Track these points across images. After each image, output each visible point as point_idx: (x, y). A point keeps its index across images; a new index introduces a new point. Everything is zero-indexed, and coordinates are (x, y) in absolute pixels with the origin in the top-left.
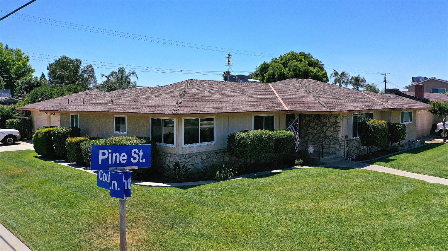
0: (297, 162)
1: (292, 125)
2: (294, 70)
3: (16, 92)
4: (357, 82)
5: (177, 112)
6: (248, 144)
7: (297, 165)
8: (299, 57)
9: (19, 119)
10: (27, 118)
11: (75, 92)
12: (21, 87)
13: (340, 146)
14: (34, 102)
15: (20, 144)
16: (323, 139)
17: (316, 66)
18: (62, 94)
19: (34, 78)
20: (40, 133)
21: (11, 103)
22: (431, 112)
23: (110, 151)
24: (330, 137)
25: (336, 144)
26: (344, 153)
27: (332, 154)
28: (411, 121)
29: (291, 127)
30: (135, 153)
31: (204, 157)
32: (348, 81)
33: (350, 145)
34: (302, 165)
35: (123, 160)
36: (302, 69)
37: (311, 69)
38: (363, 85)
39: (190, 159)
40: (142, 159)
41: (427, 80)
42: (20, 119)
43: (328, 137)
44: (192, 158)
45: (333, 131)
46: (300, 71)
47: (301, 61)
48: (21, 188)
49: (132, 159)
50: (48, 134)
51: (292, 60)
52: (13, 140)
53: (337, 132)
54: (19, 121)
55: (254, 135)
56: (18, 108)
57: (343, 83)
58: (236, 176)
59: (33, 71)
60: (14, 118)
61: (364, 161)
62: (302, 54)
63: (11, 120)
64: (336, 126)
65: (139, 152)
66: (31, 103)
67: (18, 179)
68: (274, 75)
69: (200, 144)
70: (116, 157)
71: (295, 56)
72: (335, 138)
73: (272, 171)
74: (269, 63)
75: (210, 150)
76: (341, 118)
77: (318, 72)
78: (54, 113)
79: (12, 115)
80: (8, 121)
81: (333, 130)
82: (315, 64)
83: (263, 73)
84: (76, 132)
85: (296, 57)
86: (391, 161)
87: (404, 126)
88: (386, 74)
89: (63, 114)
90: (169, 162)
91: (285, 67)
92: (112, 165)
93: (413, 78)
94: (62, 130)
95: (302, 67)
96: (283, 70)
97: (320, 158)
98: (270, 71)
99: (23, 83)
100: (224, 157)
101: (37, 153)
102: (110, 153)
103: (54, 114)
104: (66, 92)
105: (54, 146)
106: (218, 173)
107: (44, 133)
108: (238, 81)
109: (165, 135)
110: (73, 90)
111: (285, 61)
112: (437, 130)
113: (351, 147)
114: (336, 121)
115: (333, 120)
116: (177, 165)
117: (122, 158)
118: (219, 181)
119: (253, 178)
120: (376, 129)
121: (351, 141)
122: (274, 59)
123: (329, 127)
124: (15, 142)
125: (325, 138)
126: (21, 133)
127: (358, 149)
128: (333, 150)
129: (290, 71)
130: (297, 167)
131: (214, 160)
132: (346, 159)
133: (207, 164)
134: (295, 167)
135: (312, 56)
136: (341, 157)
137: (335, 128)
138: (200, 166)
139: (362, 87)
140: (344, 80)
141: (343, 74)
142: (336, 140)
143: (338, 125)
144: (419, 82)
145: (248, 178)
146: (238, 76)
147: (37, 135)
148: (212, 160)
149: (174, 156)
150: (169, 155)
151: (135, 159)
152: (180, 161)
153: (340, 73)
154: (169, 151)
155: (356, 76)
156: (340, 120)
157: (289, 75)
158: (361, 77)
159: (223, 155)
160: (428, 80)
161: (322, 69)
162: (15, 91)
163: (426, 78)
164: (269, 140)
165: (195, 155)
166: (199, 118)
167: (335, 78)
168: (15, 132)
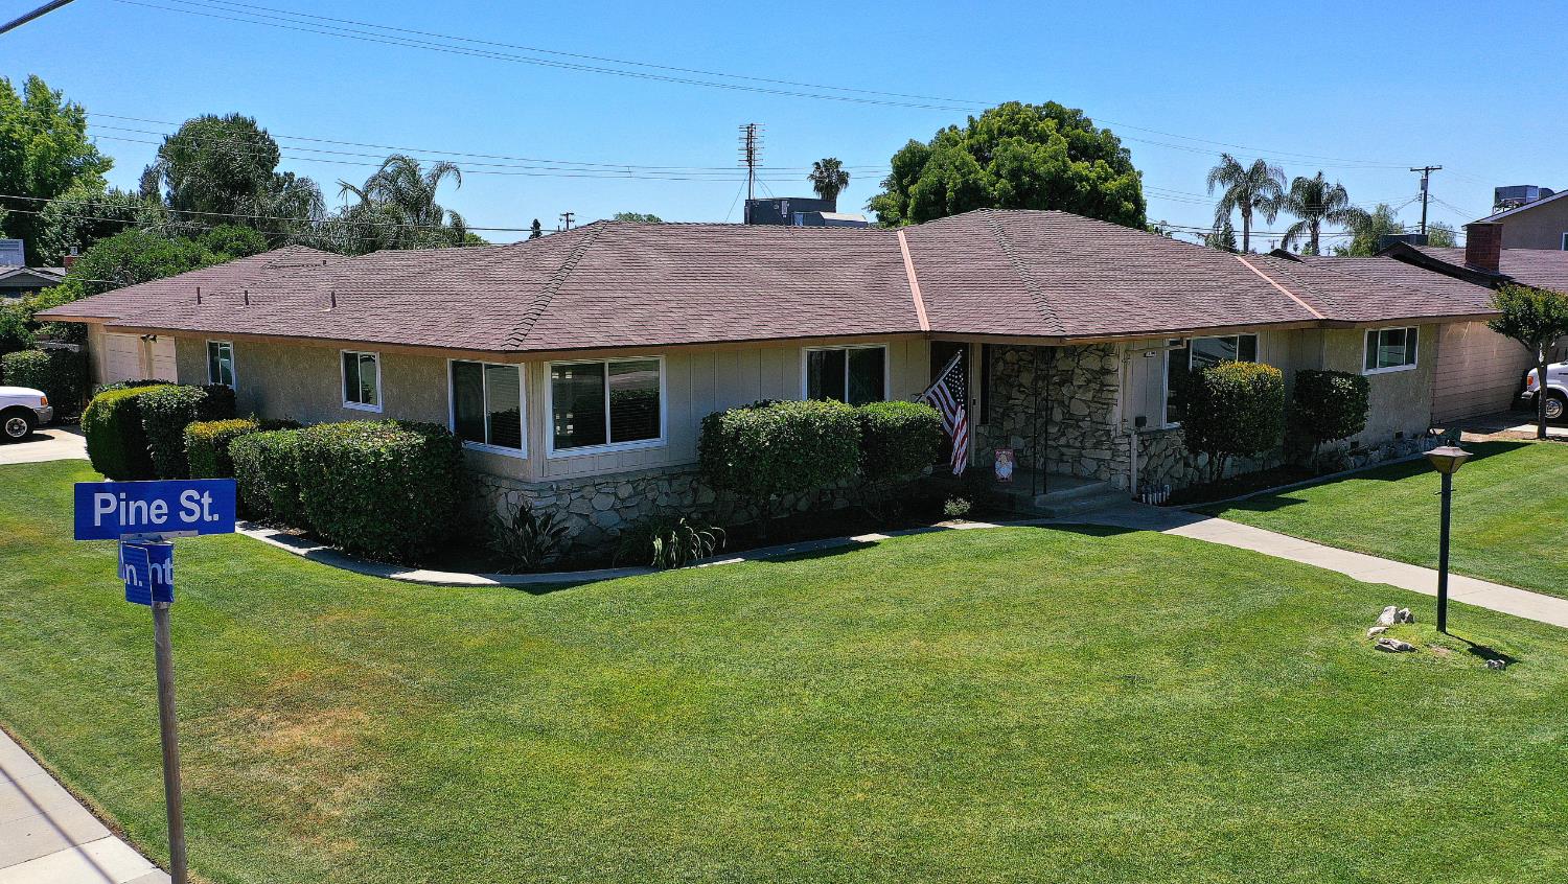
0: (950, 507)
1: (944, 380)
2: (1015, 175)
3: (46, 245)
4: (1314, 200)
5: (517, 343)
6: (759, 448)
7: (950, 518)
8: (1037, 125)
9: (46, 351)
10: (74, 348)
11: (240, 253)
12: (64, 228)
13: (1115, 453)
14: (99, 289)
15: (51, 438)
16: (1059, 430)
17: (1099, 158)
18: (195, 262)
19: (107, 192)
20: (105, 404)
21: (25, 289)
22: (1499, 330)
23: (123, 495)
24: (1084, 420)
25: (1102, 444)
26: (1129, 478)
27: (1086, 480)
28: (1410, 360)
29: (939, 386)
30: (190, 498)
31: (625, 491)
32: (1279, 199)
33: (1152, 450)
34: (967, 517)
35: (159, 516)
36: (1042, 169)
37: (1081, 167)
38: (1338, 214)
39: (573, 496)
40: (211, 514)
41: (1550, 199)
42: (48, 351)
43: (1078, 421)
44: (580, 494)
45: (1093, 401)
46: (1035, 177)
47: (1043, 138)
48: (33, 586)
49: (182, 515)
50: (128, 410)
51: (1010, 135)
52: (25, 424)
53: (1104, 404)
54: (47, 358)
55: (782, 417)
56: (43, 312)
57: (1256, 203)
58: (721, 553)
59: (106, 165)
60: (32, 347)
61: (1190, 506)
62: (1054, 112)
63: (17, 355)
64: (1103, 385)
65: (202, 496)
66: (87, 295)
67: (26, 559)
68: (940, 190)
69: (611, 447)
70: (139, 510)
71: (1021, 121)
72: (1099, 427)
73: (854, 539)
74: (927, 144)
75: (645, 467)
76: (1121, 358)
77: (1106, 180)
78: (155, 337)
79: (26, 337)
80: (12, 357)
81: (1094, 397)
82: (1099, 148)
83: (905, 182)
84: (220, 403)
85: (1026, 125)
86: (1284, 505)
87: (1362, 383)
88: (1427, 169)
89: (185, 340)
90: (506, 504)
91: (984, 161)
92: (128, 529)
93: (1499, 193)
94: (174, 395)
95: (1045, 163)
96: (977, 172)
97: (1034, 494)
98: (929, 178)
99: (69, 212)
100: (695, 491)
101: (98, 471)
102: (123, 500)
103: (154, 339)
104: (207, 255)
105: (151, 450)
106: (658, 543)
107: (116, 404)
108: (789, 221)
109: (495, 417)
110: (231, 248)
111: (985, 139)
112: (1528, 393)
113: (1159, 456)
114: (1102, 368)
115: (1092, 362)
116: (524, 516)
117: (154, 512)
118: (658, 568)
119: (773, 560)
120: (1237, 397)
121: (1159, 434)
122: (947, 131)
123: (1080, 387)
124: (35, 432)
125: (1068, 426)
126: (52, 399)
127: (1187, 465)
128: (1093, 466)
129: (998, 175)
130: (949, 525)
131: (662, 501)
132: (1134, 499)
133: (634, 514)
134: (941, 524)
135: (1088, 122)
136: (1116, 491)
137: (1098, 391)
138: (611, 521)
139: (1333, 218)
140: (1261, 192)
141: (1259, 168)
142: (1102, 434)
143: (1109, 379)
144: (1522, 205)
145: (761, 561)
146: (790, 200)
147: (94, 412)
148: (654, 501)
149: (519, 487)
150: (505, 483)
151: (190, 512)
152: (537, 503)
153: (1246, 166)
154: (507, 470)
155: (1311, 176)
156: (1115, 363)
157: (995, 190)
158: (1331, 180)
159: (695, 484)
160: (1554, 197)
161: (1122, 166)
162: (42, 240)
163: (1547, 192)
164: (838, 434)
165: (595, 483)
166: (607, 361)
167: (1229, 186)
168: (31, 396)
